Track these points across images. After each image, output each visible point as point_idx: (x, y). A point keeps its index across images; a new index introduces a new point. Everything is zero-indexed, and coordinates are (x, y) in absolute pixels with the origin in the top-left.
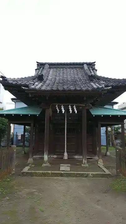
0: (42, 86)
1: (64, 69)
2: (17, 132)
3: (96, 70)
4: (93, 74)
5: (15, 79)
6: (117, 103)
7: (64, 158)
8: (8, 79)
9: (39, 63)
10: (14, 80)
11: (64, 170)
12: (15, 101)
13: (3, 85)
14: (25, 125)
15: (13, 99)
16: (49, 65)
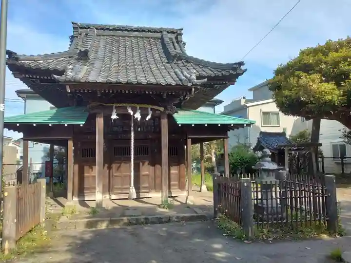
1: (127, 38)
3: (185, 44)
4: (178, 51)
5: (33, 56)
6: (221, 102)
8: (21, 56)
9: (77, 24)
10: (31, 58)
11: (131, 214)
12: (25, 95)
14: (52, 142)
16: (96, 29)
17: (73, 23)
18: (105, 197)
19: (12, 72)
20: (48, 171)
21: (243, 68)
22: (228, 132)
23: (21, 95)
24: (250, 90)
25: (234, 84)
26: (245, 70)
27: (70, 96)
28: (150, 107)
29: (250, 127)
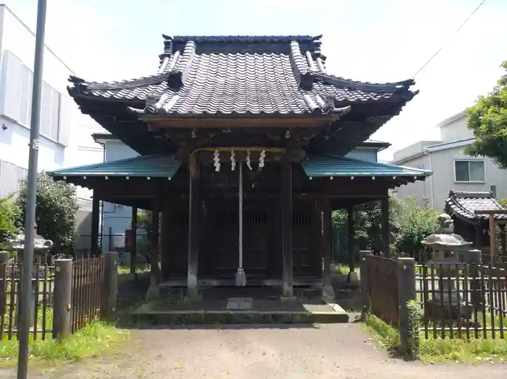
0: (179, 103)
1: (238, 54)
2: (110, 228)
3: (324, 58)
4: (314, 68)
6: (386, 145)
8: (90, 84)
9: (170, 38)
10: (104, 87)
12: (104, 141)
13: (77, 100)
15: (96, 137)
16: (197, 43)
17: (164, 36)
18: (204, 283)
19: (79, 106)
20: (129, 244)
23: (99, 140)
26: (417, 92)
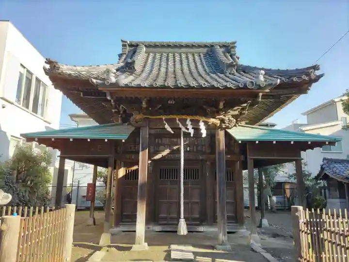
2: (79, 182)
7: (178, 233)
9: (126, 42)
12: (78, 119)
14: (96, 162)
16: (145, 46)
17: (122, 41)
18: (148, 228)
20: (90, 194)
21: (318, 73)
22: (302, 153)
23: (74, 119)
24: (304, 114)
25: (306, 93)
26: (322, 76)
27: (115, 112)
28: (202, 119)
29: (335, 146)
